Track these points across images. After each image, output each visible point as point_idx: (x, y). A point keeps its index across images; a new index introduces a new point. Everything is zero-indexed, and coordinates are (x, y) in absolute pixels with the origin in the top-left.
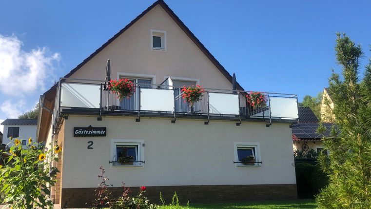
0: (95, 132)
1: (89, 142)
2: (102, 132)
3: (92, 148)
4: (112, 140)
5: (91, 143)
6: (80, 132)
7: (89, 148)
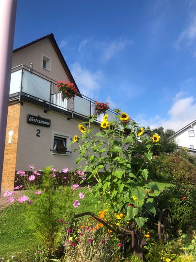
0: (43, 122)
1: (37, 130)
2: (48, 123)
3: (39, 136)
4: (53, 131)
5: (39, 132)
6: (32, 120)
7: (37, 135)
